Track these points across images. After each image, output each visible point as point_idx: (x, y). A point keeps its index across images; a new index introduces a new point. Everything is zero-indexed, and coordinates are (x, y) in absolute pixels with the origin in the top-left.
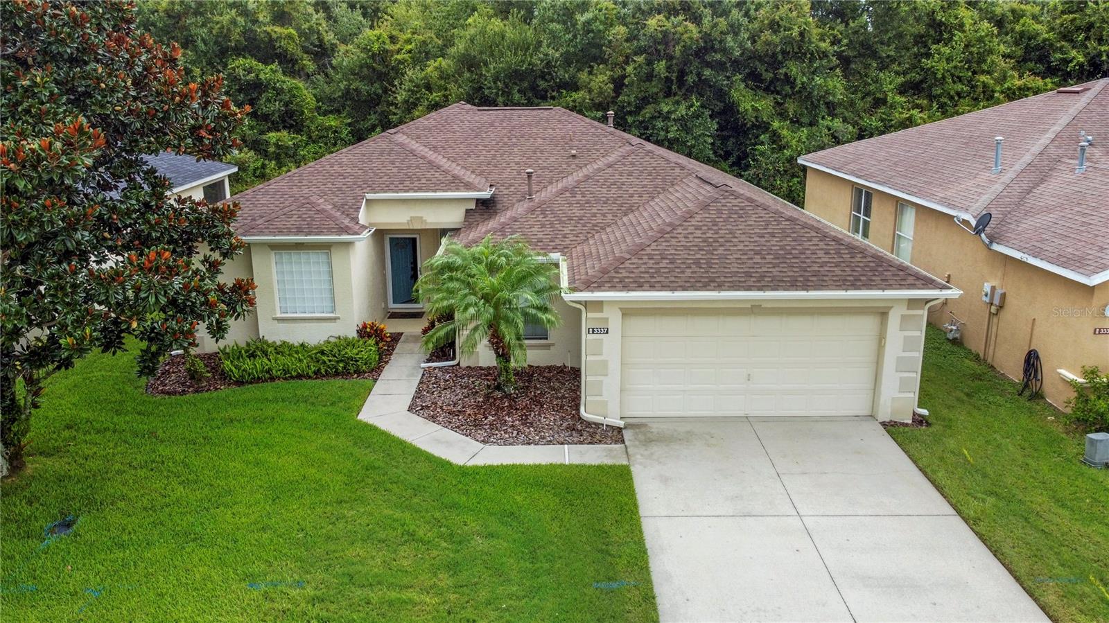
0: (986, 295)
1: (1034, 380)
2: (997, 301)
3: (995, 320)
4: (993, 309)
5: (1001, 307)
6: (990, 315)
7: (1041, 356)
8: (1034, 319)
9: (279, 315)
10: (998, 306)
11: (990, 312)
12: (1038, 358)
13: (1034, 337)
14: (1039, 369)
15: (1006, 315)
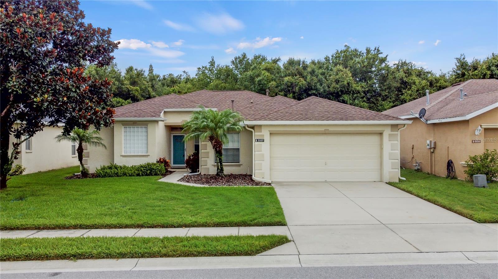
0: (428, 145)
1: (452, 172)
2: (433, 146)
3: (433, 155)
4: (432, 150)
5: (435, 148)
6: (431, 153)
7: (453, 161)
8: (448, 147)
9: (123, 154)
10: (433, 148)
11: (431, 152)
12: (452, 162)
13: (449, 154)
14: (453, 167)
15: (437, 151)
